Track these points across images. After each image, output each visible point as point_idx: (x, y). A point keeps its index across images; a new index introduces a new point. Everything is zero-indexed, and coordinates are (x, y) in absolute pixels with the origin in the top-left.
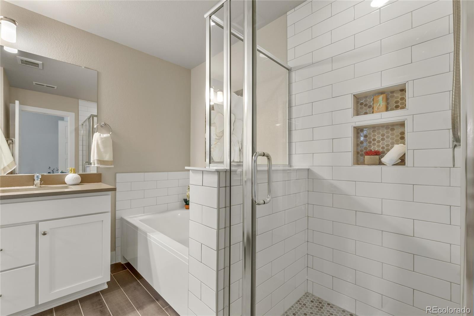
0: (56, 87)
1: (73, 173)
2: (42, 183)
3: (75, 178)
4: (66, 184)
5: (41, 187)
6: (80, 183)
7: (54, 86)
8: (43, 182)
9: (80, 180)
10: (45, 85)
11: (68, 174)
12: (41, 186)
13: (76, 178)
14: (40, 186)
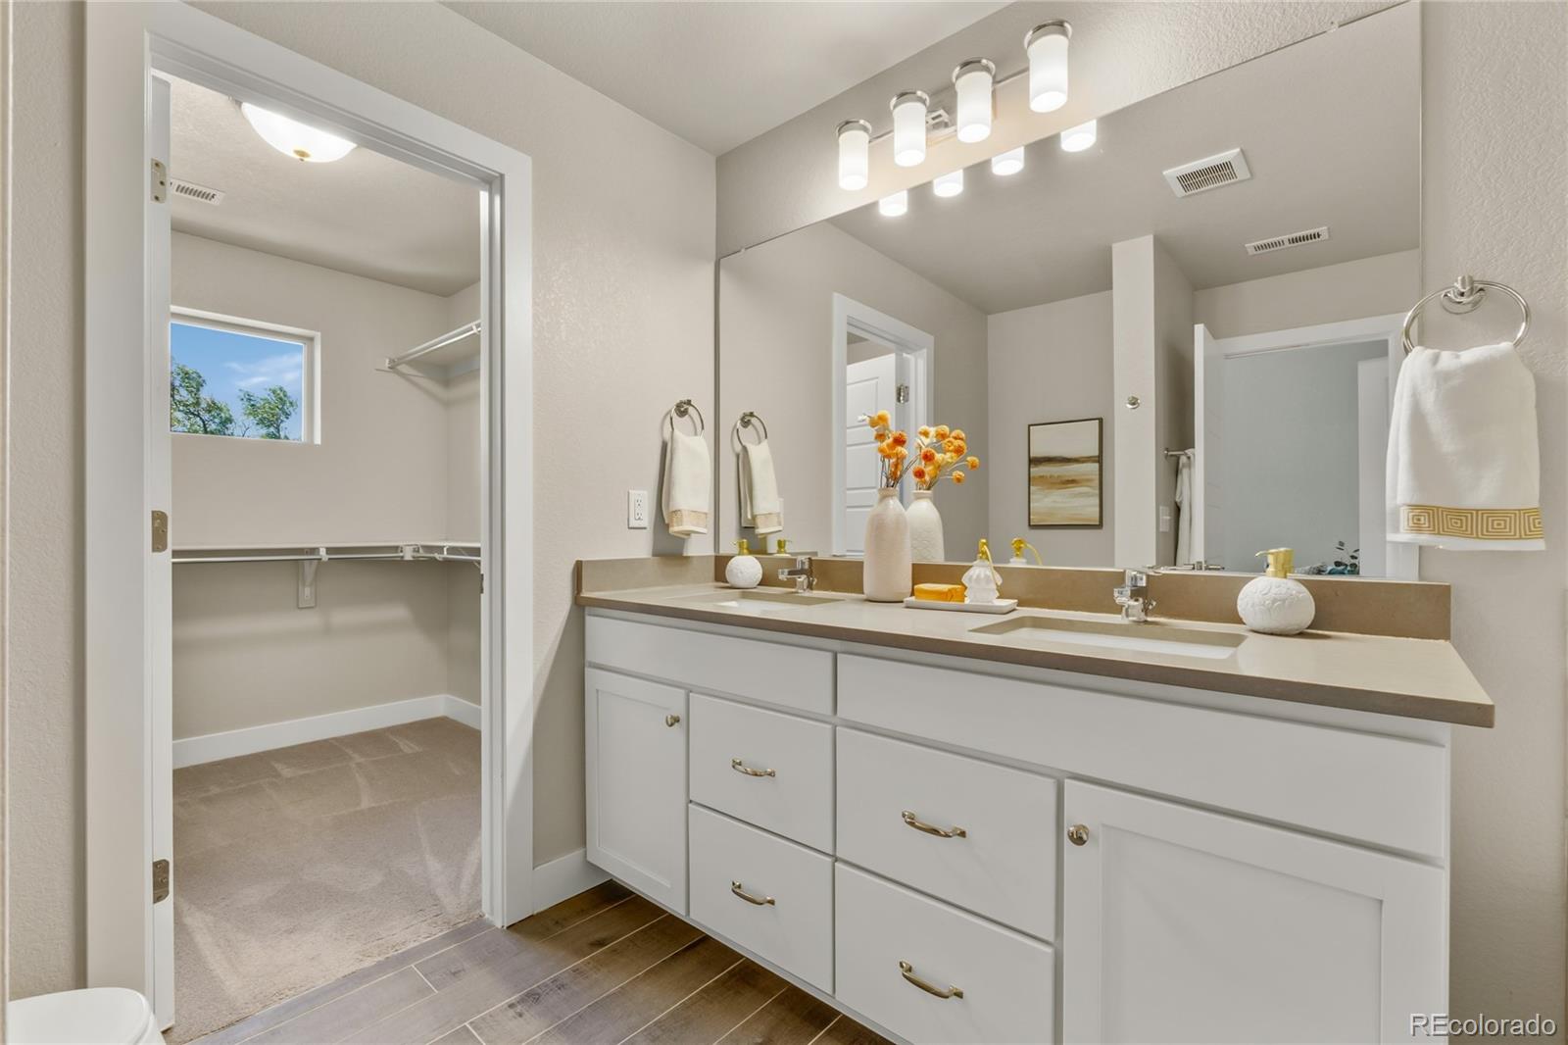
0: (1323, 230)
1: (1275, 575)
2: (1150, 607)
3: (1274, 601)
4: (1240, 621)
5: (1146, 622)
6: (1309, 628)
7: (1315, 231)
8: (1154, 603)
9: (1307, 613)
10: (1285, 238)
11: (1253, 578)
12: (1149, 619)
13: (1284, 601)
14: (1143, 617)
